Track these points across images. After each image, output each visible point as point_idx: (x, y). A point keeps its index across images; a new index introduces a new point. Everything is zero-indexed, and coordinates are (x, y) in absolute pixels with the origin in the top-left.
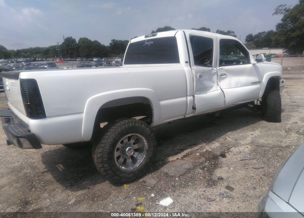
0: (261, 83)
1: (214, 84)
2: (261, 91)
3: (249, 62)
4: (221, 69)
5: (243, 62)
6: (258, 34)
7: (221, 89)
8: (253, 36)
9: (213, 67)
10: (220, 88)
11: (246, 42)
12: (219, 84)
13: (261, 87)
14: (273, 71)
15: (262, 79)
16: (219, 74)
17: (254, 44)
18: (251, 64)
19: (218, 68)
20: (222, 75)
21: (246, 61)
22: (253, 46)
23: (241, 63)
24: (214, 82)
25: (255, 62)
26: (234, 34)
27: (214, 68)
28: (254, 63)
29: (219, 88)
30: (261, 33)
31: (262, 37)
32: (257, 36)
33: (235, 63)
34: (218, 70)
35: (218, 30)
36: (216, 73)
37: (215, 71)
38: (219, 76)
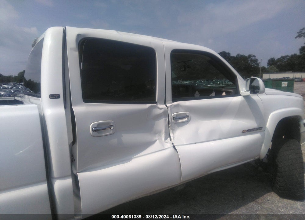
0: (263, 129)
1: (160, 136)
2: (263, 145)
3: (237, 93)
4: (176, 106)
5: (226, 92)
6: (281, 58)
7: (174, 147)
8: (276, 60)
9: (156, 103)
10: (173, 143)
11: (268, 65)
12: (171, 135)
13: (263, 137)
14: (286, 107)
15: (265, 123)
16: (172, 115)
17: (277, 68)
18: (240, 95)
19: (168, 105)
20: (177, 118)
21: (232, 91)
22: (276, 70)
23: (224, 94)
24: (158, 133)
25: (248, 93)
26: (255, 58)
27: (161, 104)
28: (246, 94)
29: (168, 144)
30: (283, 57)
31: (285, 60)
32: (280, 60)
33: (213, 94)
34: (169, 109)
35: (238, 54)
36: (166, 114)
37: (162, 111)
38: (171, 120)
